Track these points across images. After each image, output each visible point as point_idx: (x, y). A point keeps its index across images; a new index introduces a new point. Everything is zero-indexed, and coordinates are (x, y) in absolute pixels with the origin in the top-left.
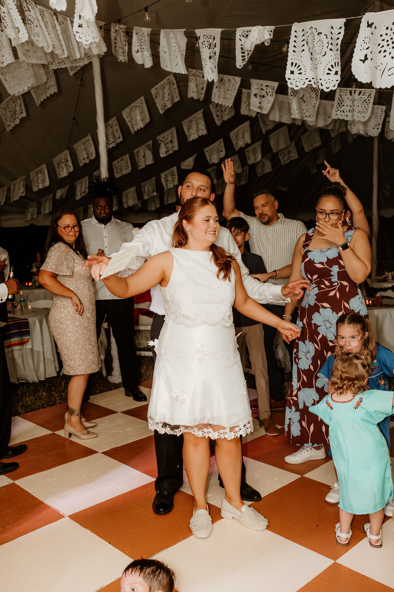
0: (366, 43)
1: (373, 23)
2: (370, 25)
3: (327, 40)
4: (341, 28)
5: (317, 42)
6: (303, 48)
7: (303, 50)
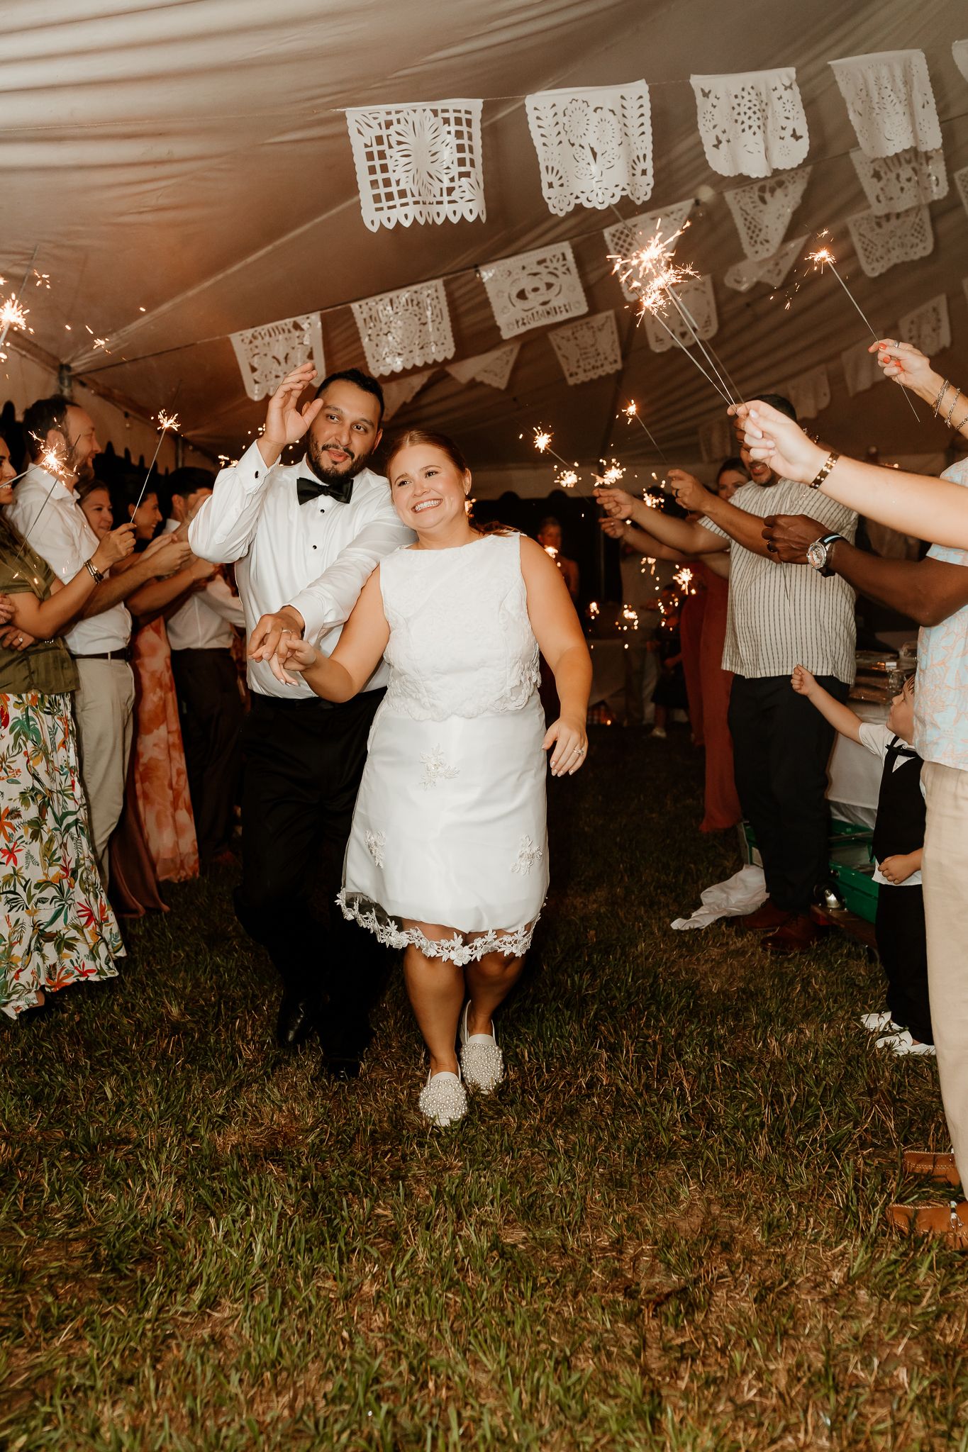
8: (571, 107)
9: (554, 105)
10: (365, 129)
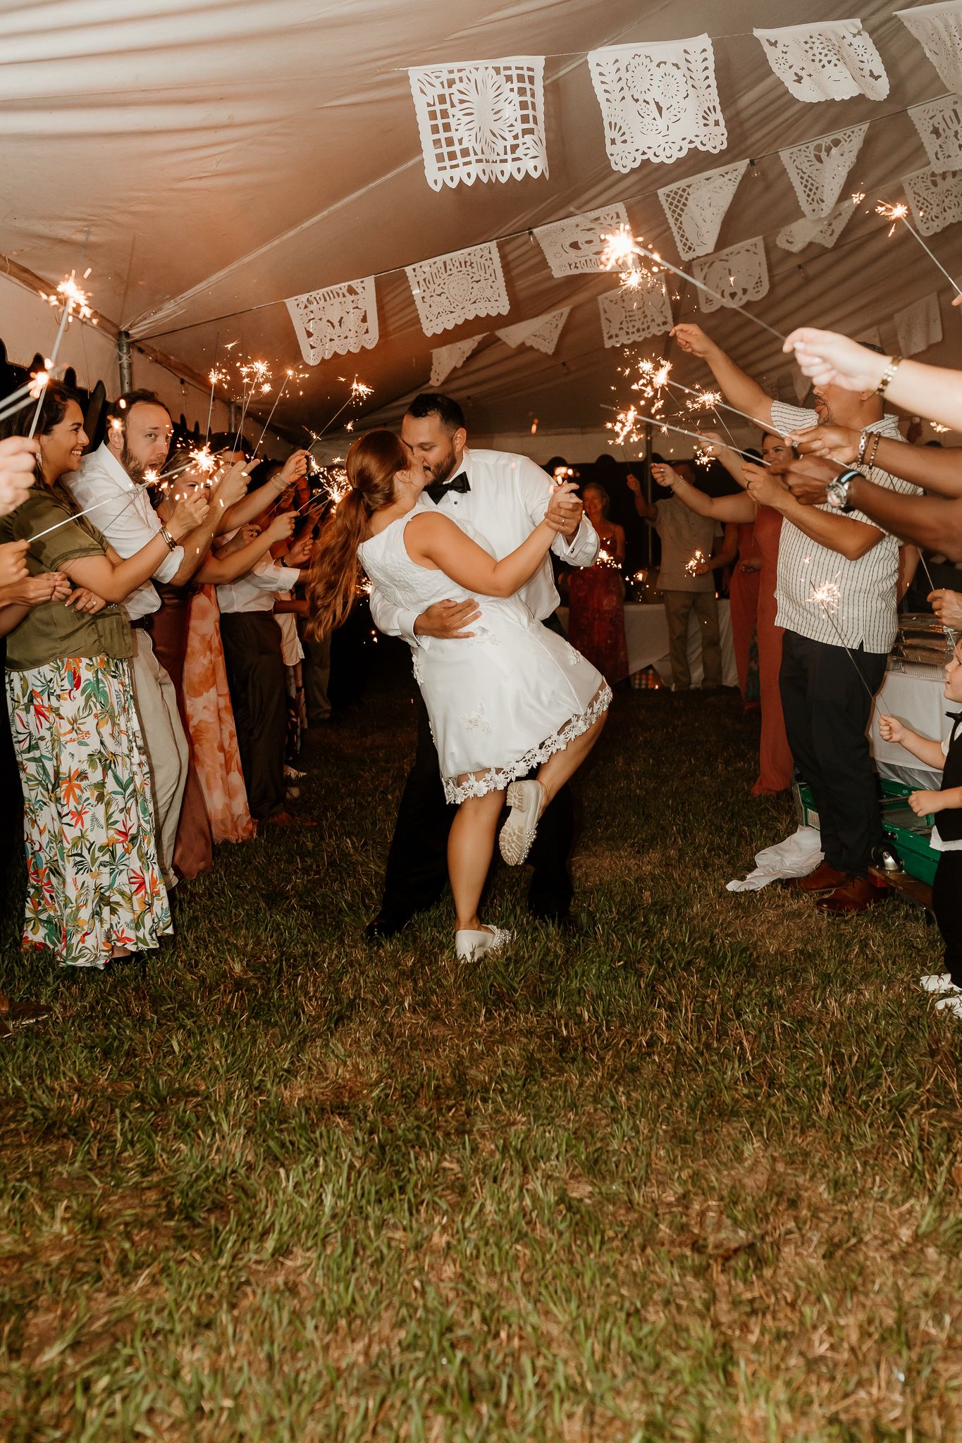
8: (634, 63)
9: (617, 61)
10: (428, 89)
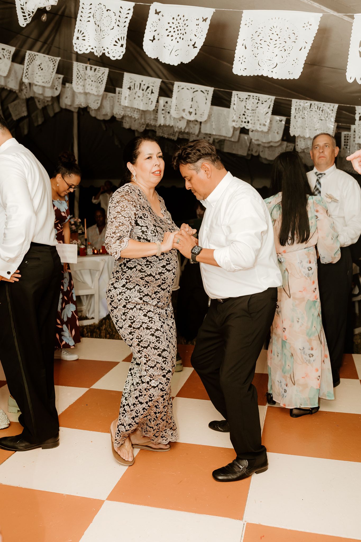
0: (154, 26)
1: (160, 12)
2: (157, 13)
3: (115, 17)
4: (129, 9)
5: (106, 17)
6: (89, 19)
7: (89, 21)
